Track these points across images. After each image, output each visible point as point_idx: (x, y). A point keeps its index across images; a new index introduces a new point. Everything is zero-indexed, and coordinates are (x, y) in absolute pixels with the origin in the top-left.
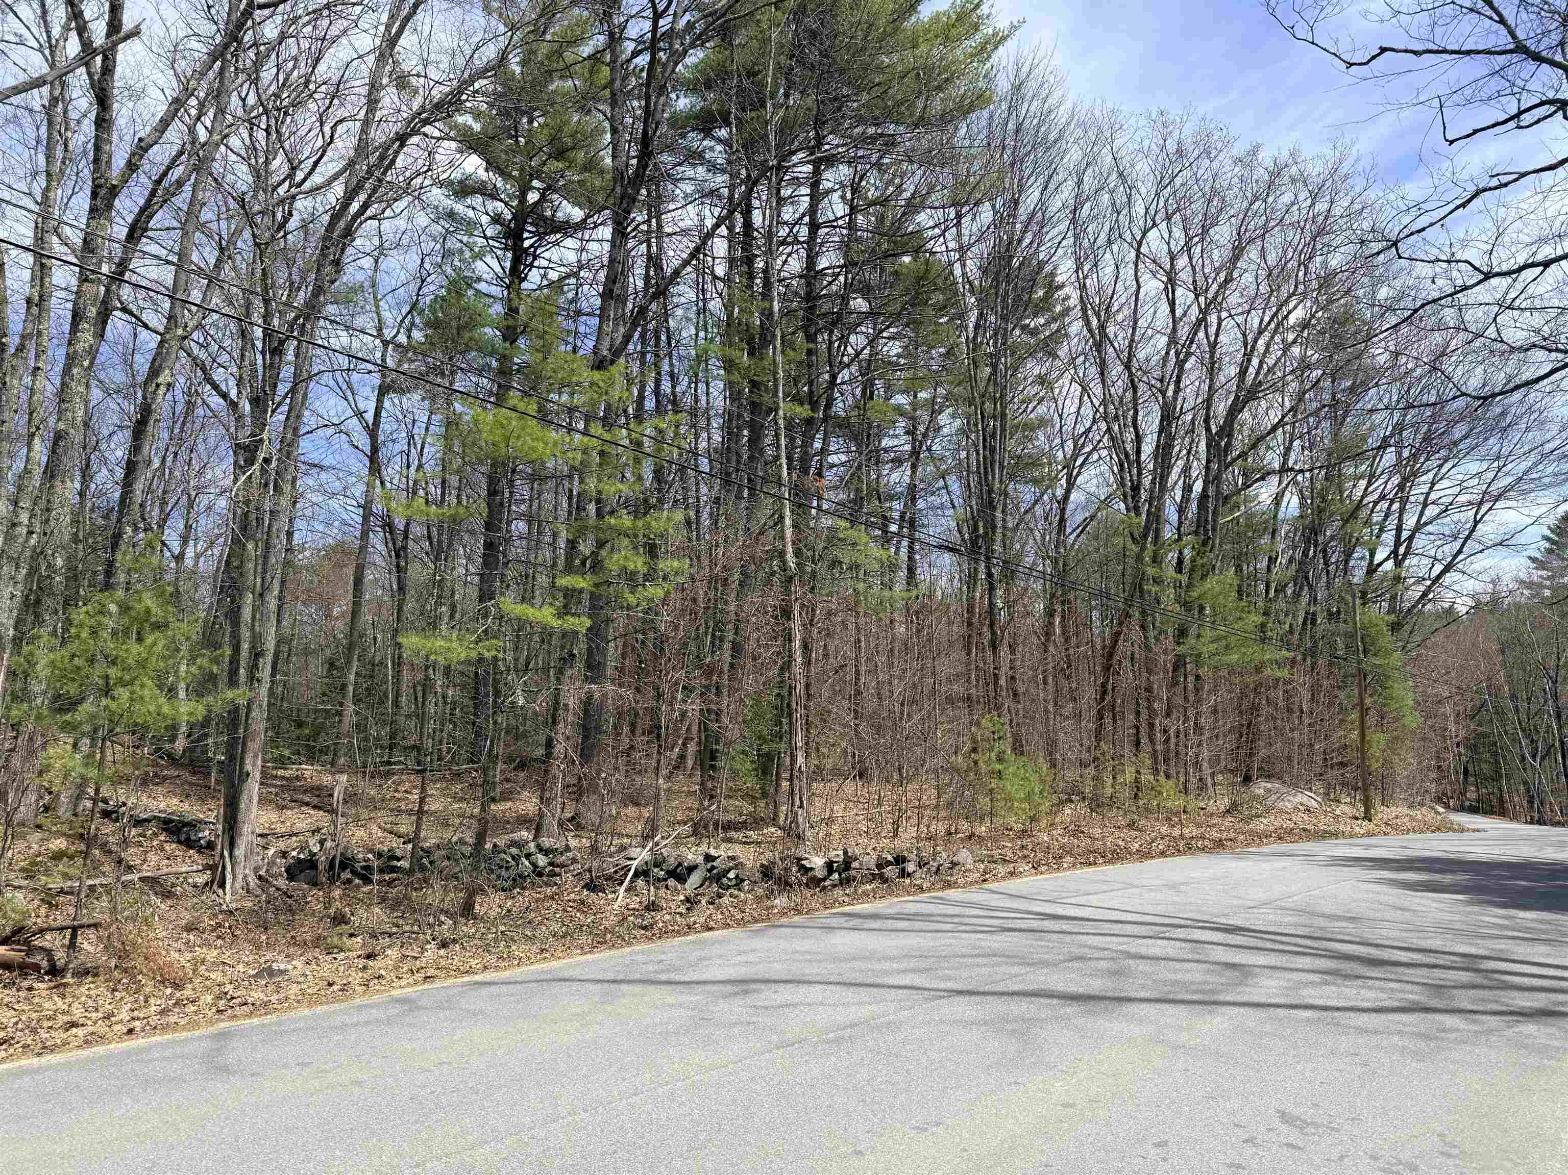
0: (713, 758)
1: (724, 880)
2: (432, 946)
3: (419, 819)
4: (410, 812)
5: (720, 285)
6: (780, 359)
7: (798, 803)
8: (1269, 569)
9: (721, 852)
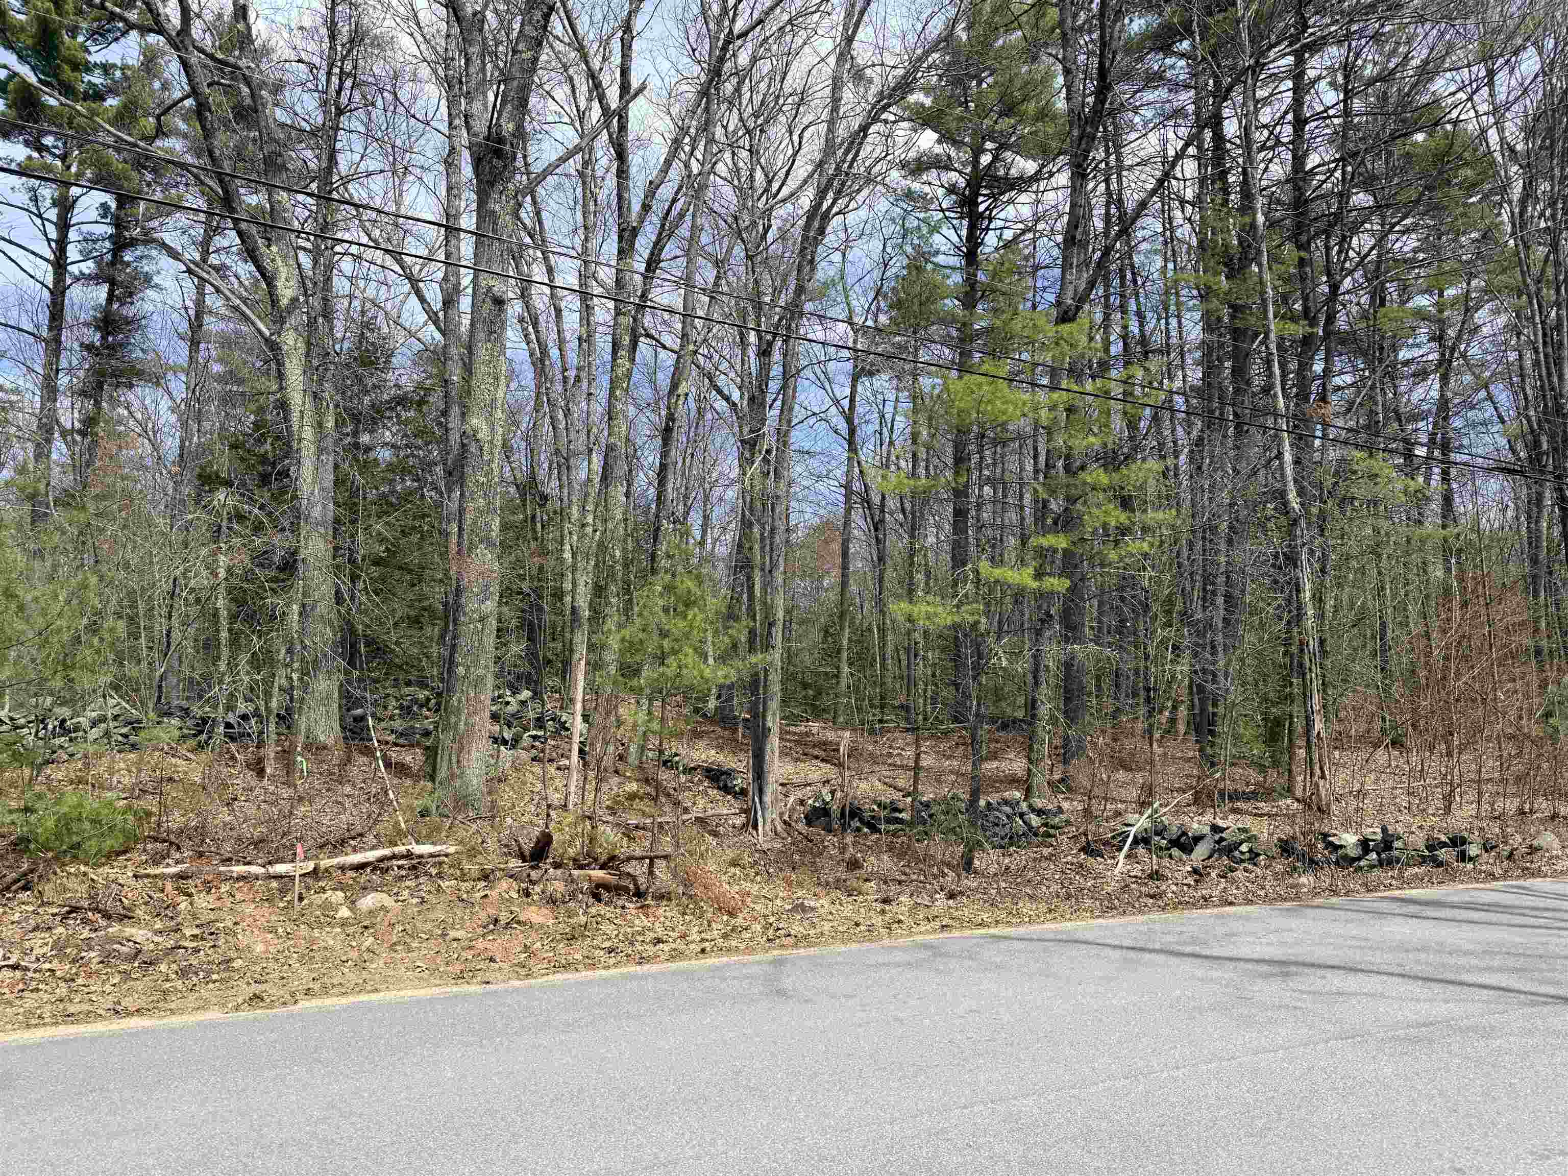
0: (1212, 723)
1: (1236, 853)
2: (940, 896)
3: (916, 774)
4: (903, 767)
5: (1189, 209)
6: (1267, 276)
7: (1318, 773)
9: (1230, 823)
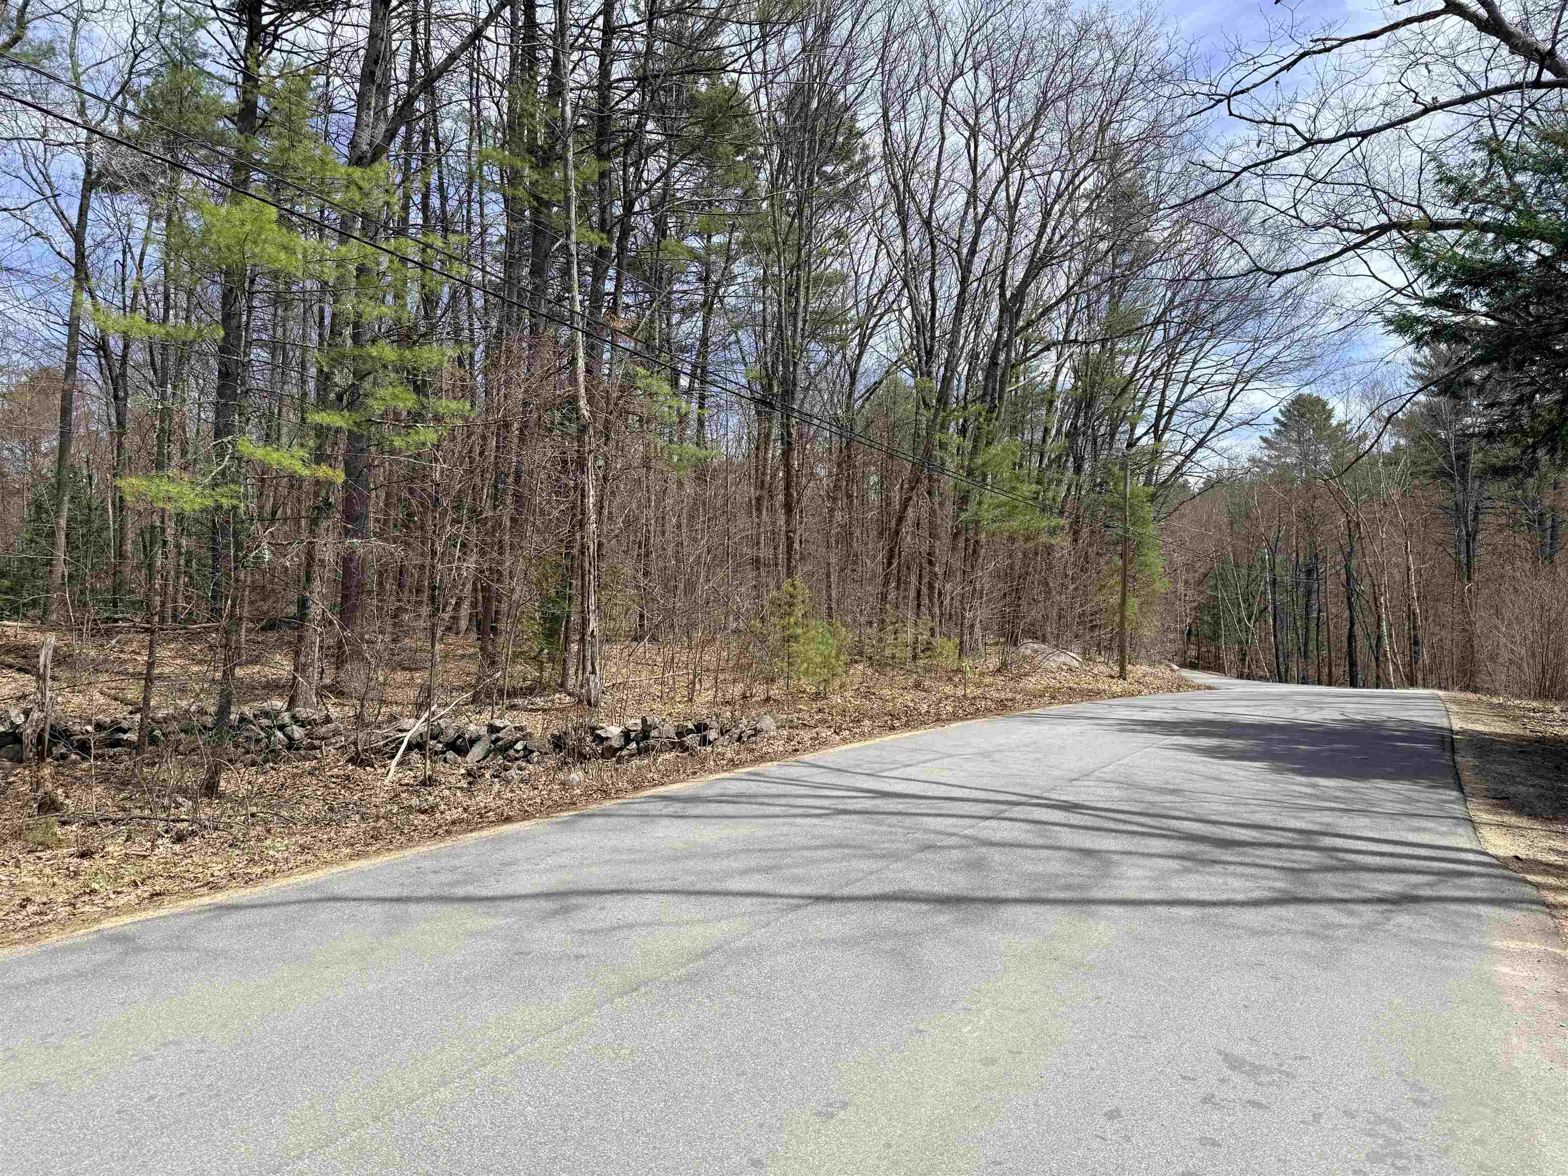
0: (494, 621)
1: (511, 752)
2: (164, 841)
3: (149, 683)
4: (136, 676)
6: (572, 174)
7: (589, 668)
8: (1044, 440)
9: (506, 722)
